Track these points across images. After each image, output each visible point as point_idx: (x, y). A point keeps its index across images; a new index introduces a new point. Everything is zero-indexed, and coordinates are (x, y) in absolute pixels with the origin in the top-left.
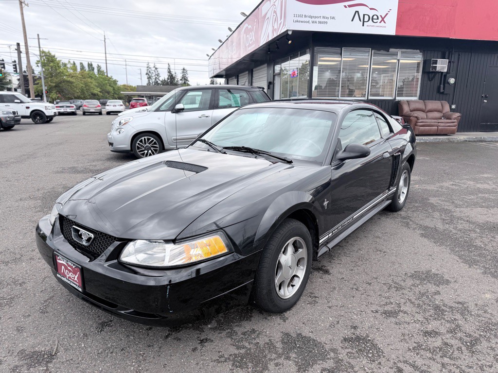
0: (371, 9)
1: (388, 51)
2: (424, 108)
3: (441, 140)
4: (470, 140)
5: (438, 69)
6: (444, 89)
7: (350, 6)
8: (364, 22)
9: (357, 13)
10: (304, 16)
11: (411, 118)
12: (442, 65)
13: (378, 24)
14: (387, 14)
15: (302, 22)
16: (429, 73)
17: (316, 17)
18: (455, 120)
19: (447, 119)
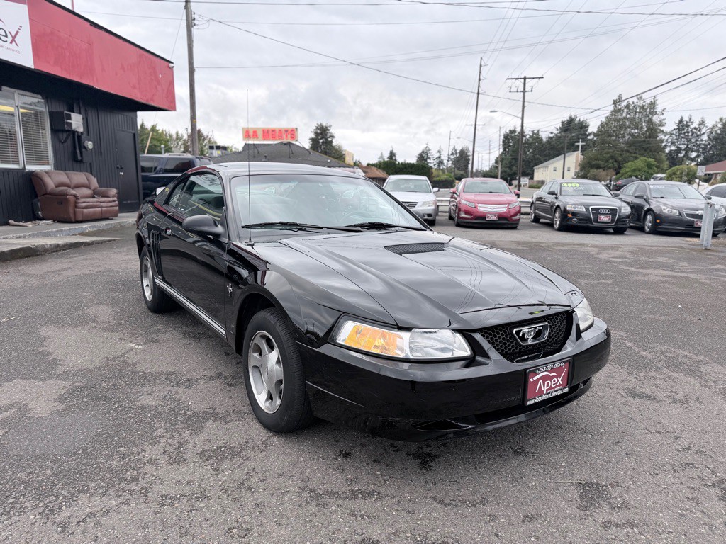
1: (1, 90)
2: (68, 181)
5: (73, 127)
6: (81, 156)
11: (68, 197)
12: (77, 122)
13: (8, 45)
14: (18, 32)
18: (114, 199)
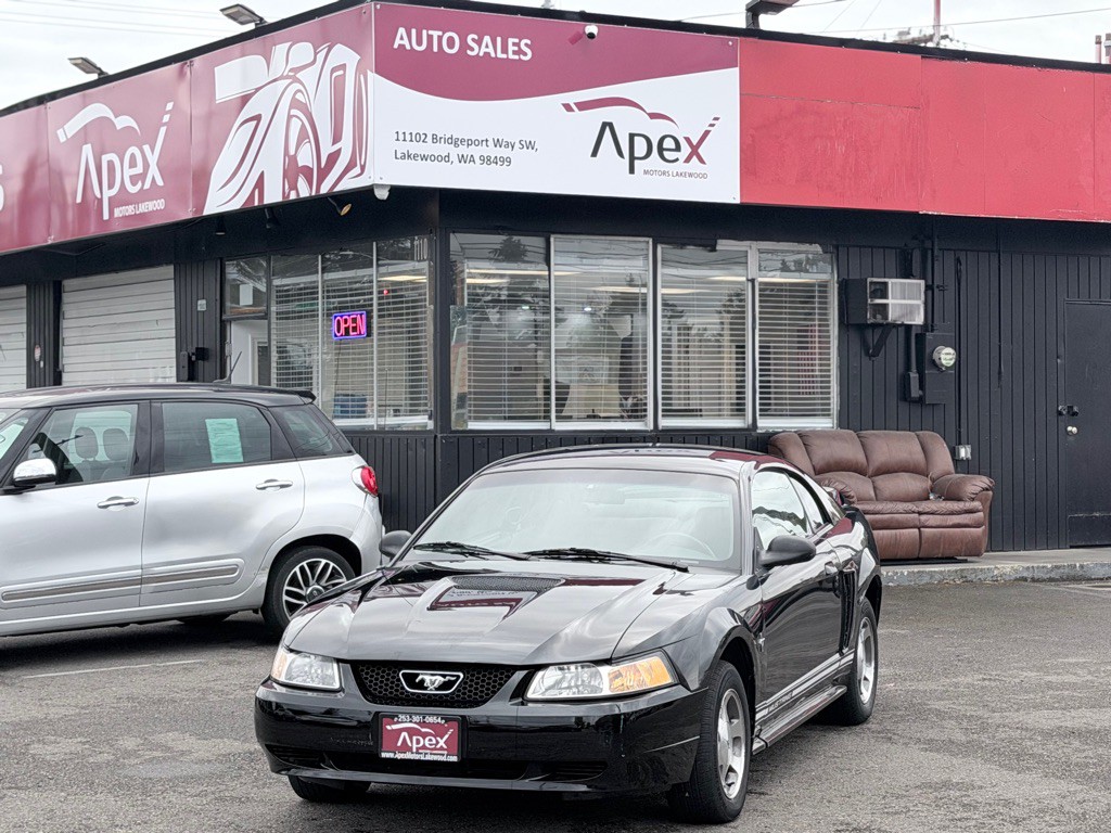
0: (653, 116)
1: (713, 249)
2: (860, 457)
3: (937, 577)
4: (1037, 575)
5: (892, 316)
6: (922, 387)
7: (583, 106)
8: (632, 158)
9: (608, 131)
10: (429, 139)
12: (905, 301)
13: (680, 166)
14: (707, 133)
15: (424, 158)
16: (862, 328)
17: (470, 143)
18: (977, 504)
19: (949, 498)
